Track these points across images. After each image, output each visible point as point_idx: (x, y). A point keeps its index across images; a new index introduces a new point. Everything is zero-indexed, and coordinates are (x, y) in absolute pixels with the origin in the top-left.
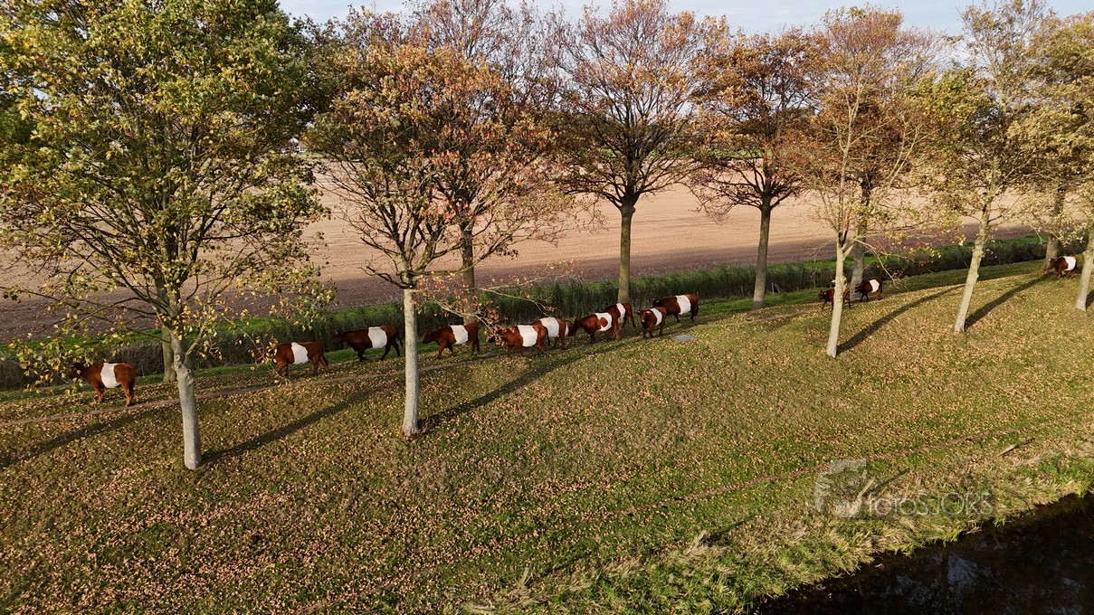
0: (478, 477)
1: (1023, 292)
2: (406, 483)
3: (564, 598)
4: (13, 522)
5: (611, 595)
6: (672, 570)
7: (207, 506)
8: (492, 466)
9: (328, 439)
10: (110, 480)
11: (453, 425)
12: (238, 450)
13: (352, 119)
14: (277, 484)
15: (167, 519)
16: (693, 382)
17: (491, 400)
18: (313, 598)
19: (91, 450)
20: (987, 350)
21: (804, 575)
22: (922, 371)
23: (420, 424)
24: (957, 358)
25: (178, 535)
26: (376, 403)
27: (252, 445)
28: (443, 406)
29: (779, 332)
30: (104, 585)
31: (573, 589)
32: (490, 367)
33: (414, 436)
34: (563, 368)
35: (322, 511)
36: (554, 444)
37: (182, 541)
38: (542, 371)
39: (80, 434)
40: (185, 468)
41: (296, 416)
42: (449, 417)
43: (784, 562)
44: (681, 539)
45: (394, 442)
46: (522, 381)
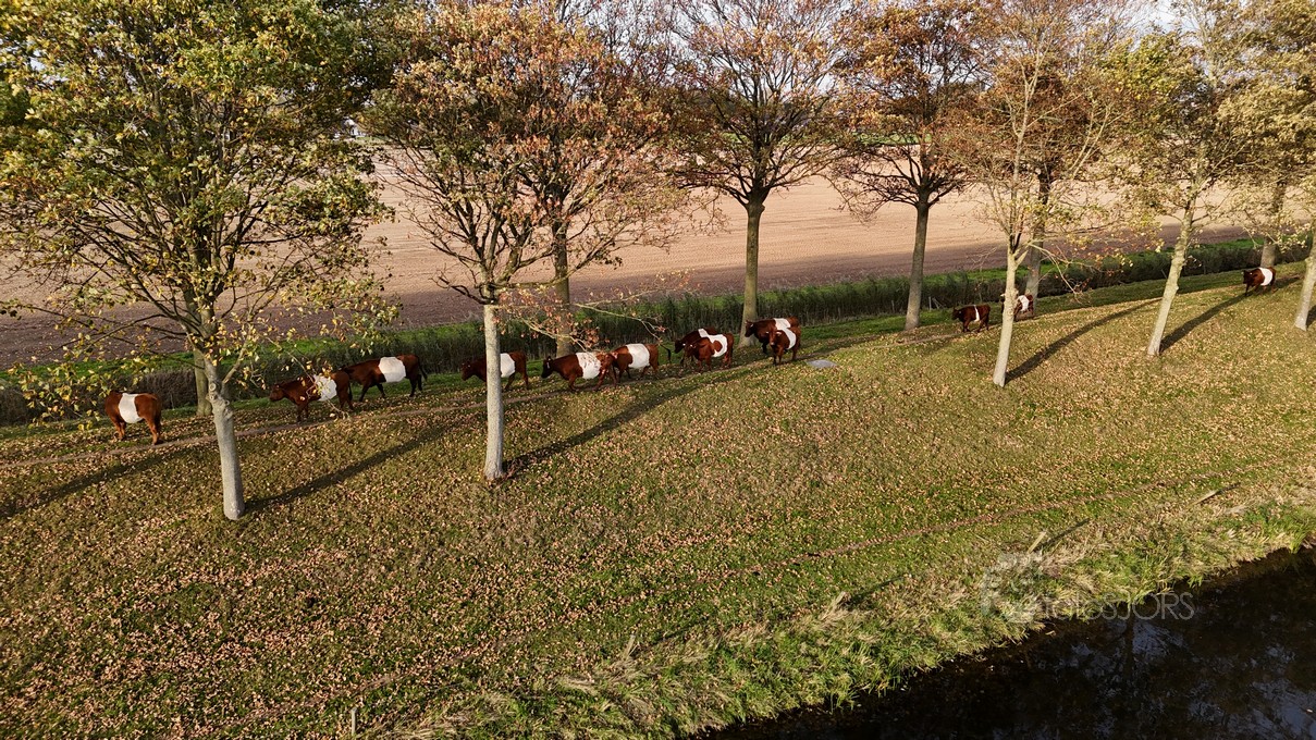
0: (575, 529)
1: (1231, 308)
2: (489, 536)
3: (676, 671)
4: (22, 583)
5: (733, 666)
6: (805, 638)
7: (252, 563)
8: (591, 517)
9: (395, 484)
10: (135, 532)
11: (545, 468)
12: (288, 497)
13: (418, 97)
14: (335, 537)
15: (204, 578)
16: (832, 417)
17: (590, 438)
18: (377, 671)
19: (112, 497)
20: (1186, 377)
21: (962, 644)
22: (1108, 403)
23: (504, 466)
24: (1150, 387)
25: (218, 598)
26: (452, 441)
27: (304, 491)
28: (532, 445)
29: (936, 356)
30: (130, 655)
31: (687, 661)
33: (499, 481)
34: (676, 401)
35: (389, 569)
36: (665, 490)
37: (223, 604)
38: (651, 403)
39: (98, 478)
40: (225, 518)
41: (356, 457)
42: (540, 458)
43: (938, 629)
44: (815, 602)
45: (475, 487)
46: (627, 416)
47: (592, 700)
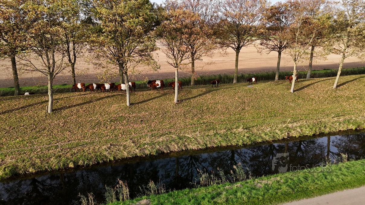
0: (191, 113)
1: (360, 79)
2: (174, 113)
3: (208, 136)
4: (93, 113)
5: (218, 136)
6: (234, 133)
7: (131, 113)
8: (195, 111)
9: (157, 103)
10: (111, 107)
11: (186, 102)
12: (138, 103)
14: (146, 110)
15: (123, 115)
17: (196, 97)
18: (153, 131)
19: (107, 101)
20: (342, 93)
22: (319, 98)
23: (178, 101)
24: (331, 95)
25: (126, 118)
26: (168, 96)
27: (141, 103)
28: (184, 98)
29: (278, 86)
30: (112, 126)
31: (209, 134)
32: (196, 90)
33: (177, 103)
34: (215, 91)
35: (156, 117)
36: (210, 108)
37: (127, 119)
38: (209, 92)
39: (105, 98)
40: (127, 106)
41: (150, 98)
42: (185, 100)
44: (237, 127)
45: (172, 104)
46: (204, 94)
47: (191, 139)
